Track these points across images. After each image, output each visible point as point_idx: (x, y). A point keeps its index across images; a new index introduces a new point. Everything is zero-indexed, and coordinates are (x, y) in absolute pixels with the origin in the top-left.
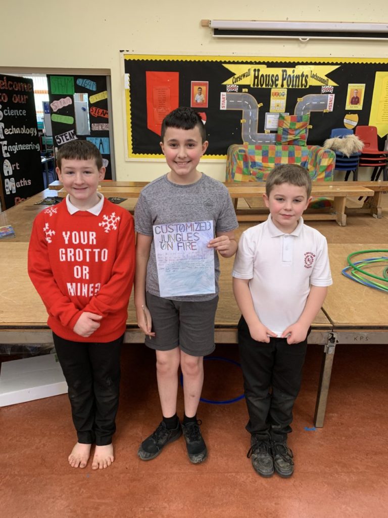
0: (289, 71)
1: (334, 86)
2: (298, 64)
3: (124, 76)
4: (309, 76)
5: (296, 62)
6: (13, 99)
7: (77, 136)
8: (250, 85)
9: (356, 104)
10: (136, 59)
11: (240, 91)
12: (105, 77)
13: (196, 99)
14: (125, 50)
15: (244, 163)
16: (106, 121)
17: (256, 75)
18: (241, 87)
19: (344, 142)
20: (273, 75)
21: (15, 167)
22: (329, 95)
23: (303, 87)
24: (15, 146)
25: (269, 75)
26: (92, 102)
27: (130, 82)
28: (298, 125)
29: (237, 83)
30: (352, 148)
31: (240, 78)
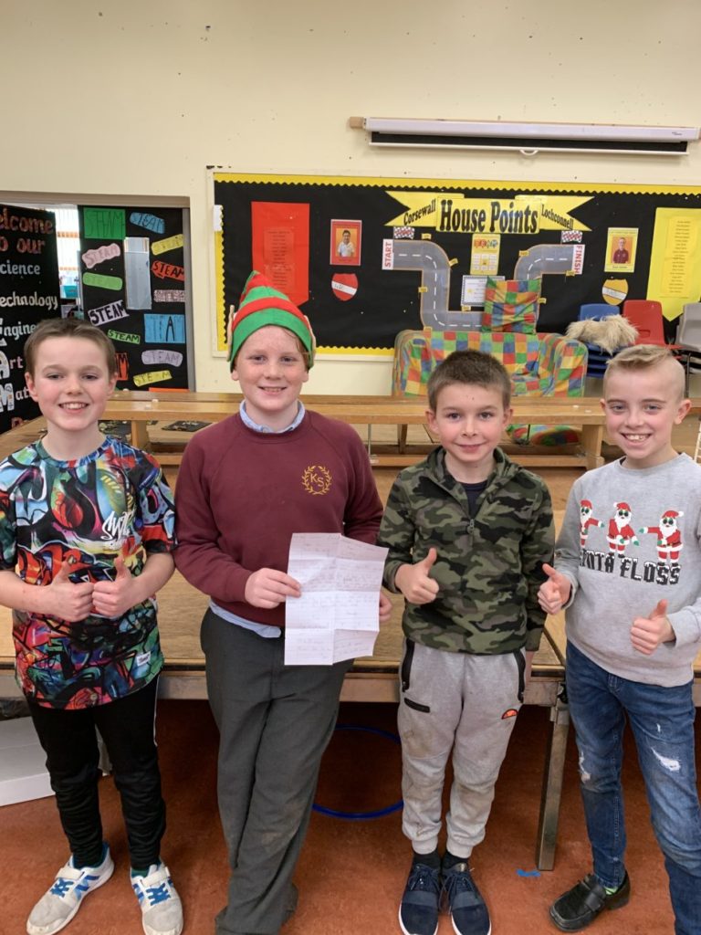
0: (504, 204)
1: (584, 232)
2: (520, 192)
3: (212, 211)
4: (539, 213)
5: (516, 189)
6: (18, 246)
7: (128, 311)
8: (434, 228)
9: (624, 262)
10: (235, 181)
11: (417, 236)
12: (179, 211)
13: (339, 251)
14: (216, 165)
15: (422, 361)
16: (180, 285)
17: (446, 210)
18: (419, 231)
19: (602, 328)
20: (475, 212)
21: (15, 364)
22: (575, 246)
23: (529, 232)
24: (17, 328)
25: (469, 212)
26: (155, 253)
27: (223, 220)
28: (521, 297)
29: (412, 224)
30: (617, 338)
31: (417, 215)
